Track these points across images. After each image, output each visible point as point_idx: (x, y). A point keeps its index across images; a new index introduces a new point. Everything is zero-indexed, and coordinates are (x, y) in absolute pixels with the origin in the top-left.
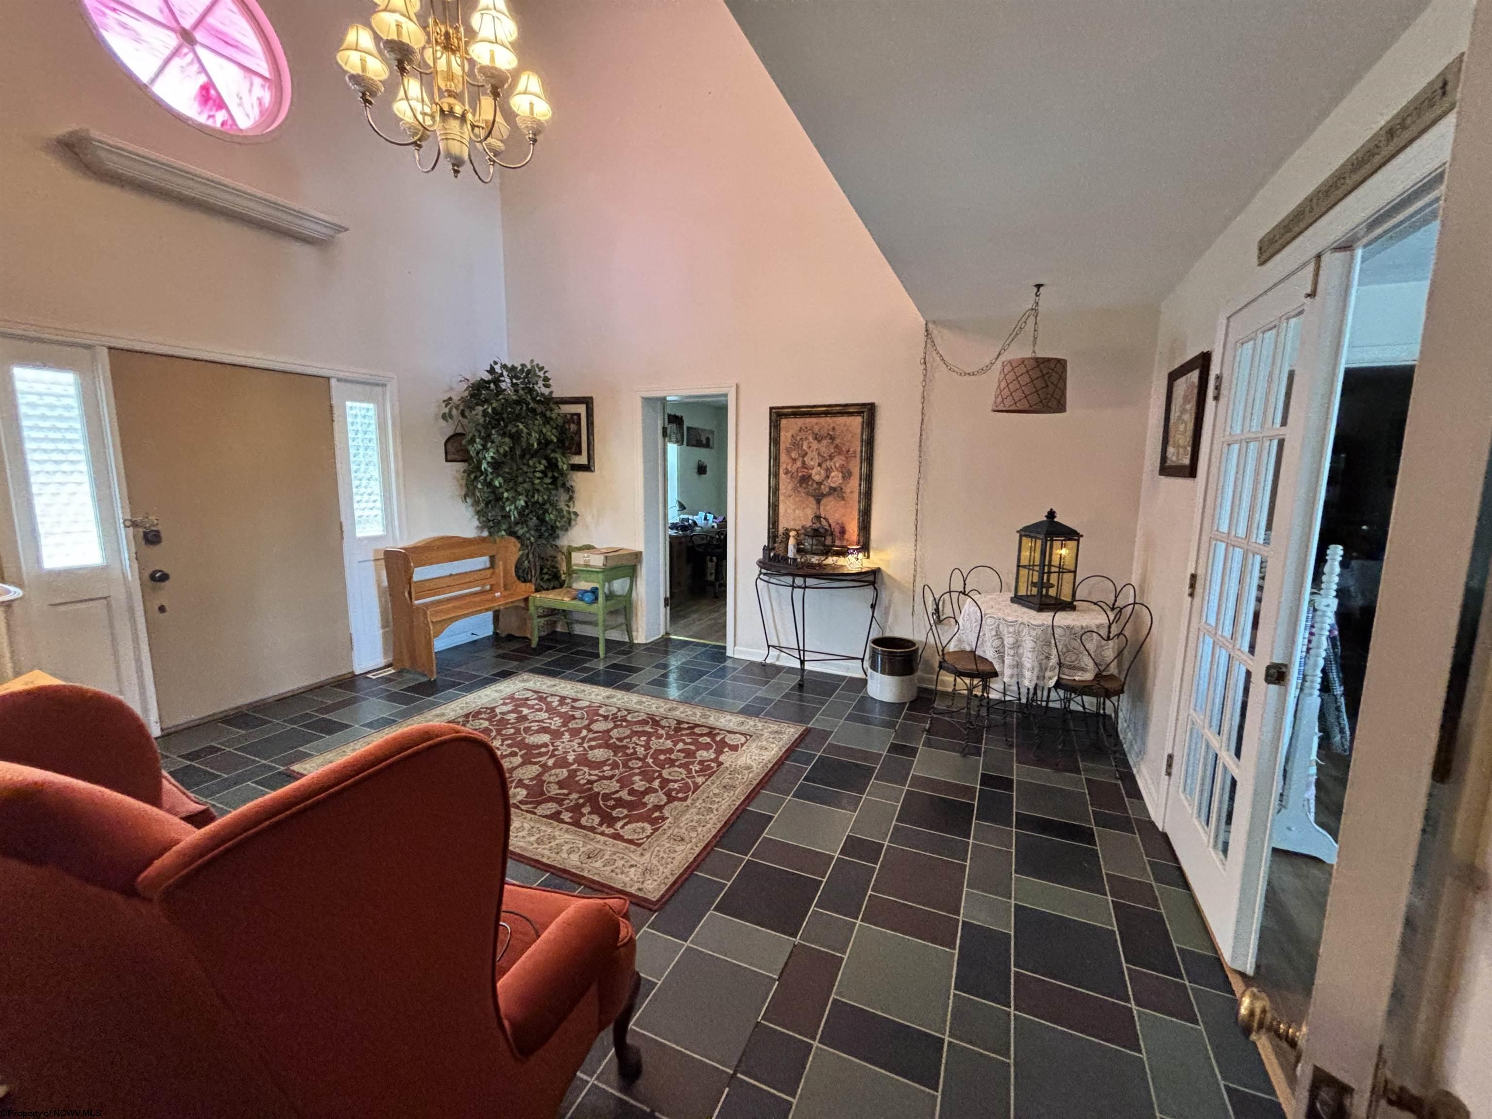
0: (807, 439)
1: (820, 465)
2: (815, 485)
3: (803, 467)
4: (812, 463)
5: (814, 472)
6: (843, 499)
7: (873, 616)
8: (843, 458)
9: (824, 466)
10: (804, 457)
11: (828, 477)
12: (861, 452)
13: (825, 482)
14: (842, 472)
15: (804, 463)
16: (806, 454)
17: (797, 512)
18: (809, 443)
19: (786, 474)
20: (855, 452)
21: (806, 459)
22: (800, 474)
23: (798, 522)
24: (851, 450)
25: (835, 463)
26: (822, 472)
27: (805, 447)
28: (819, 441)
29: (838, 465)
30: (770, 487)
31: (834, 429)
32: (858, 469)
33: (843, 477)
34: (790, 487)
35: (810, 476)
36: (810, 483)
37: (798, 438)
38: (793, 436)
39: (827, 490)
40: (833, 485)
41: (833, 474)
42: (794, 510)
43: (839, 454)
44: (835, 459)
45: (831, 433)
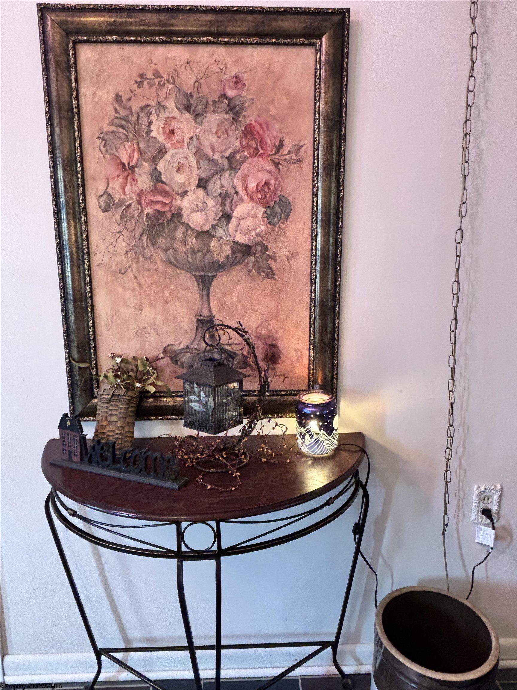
0: (161, 107)
1: (202, 184)
2: (193, 241)
3: (155, 190)
4: (180, 178)
5: (185, 204)
6: (270, 274)
7: (358, 551)
8: (269, 166)
9: (215, 186)
10: (155, 160)
11: (227, 217)
12: (316, 147)
13: (220, 232)
14: (267, 206)
15: (156, 177)
16: (162, 151)
17: (147, 311)
18: (168, 120)
19: (106, 210)
20: (298, 149)
21: (161, 167)
22: (148, 210)
23: (152, 339)
24: (288, 144)
25: (245, 179)
26: (211, 203)
27: (157, 132)
28: (197, 116)
29: (252, 185)
30: (60, 245)
31: (238, 81)
32: (307, 194)
33: (269, 217)
34: (122, 246)
35: (178, 215)
36: (179, 234)
37: (135, 106)
38: (118, 97)
39: (227, 251)
40: (240, 239)
41: (239, 211)
42: (140, 308)
43: (255, 153)
44: (245, 168)
45: (230, 93)
